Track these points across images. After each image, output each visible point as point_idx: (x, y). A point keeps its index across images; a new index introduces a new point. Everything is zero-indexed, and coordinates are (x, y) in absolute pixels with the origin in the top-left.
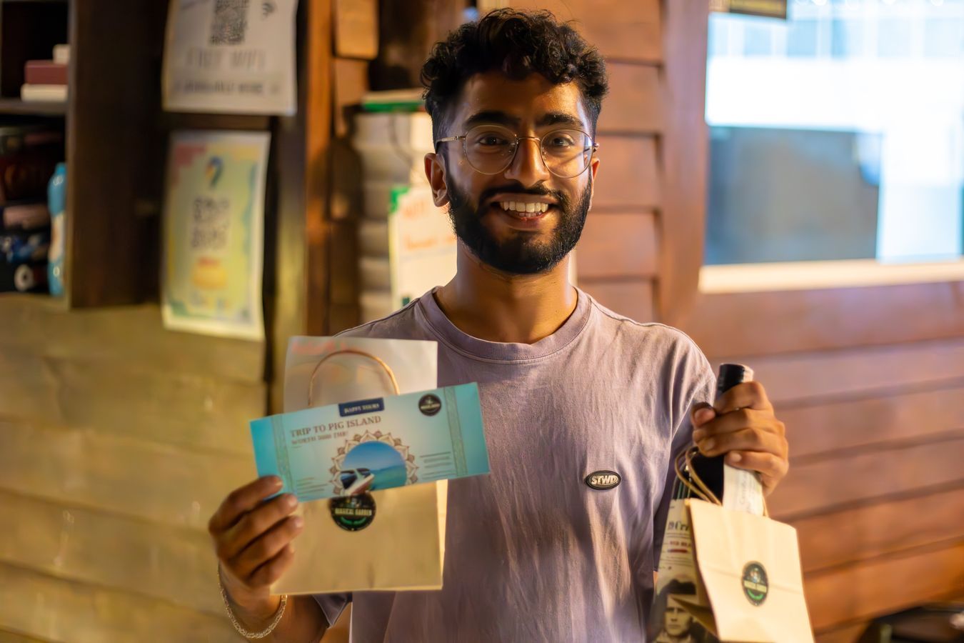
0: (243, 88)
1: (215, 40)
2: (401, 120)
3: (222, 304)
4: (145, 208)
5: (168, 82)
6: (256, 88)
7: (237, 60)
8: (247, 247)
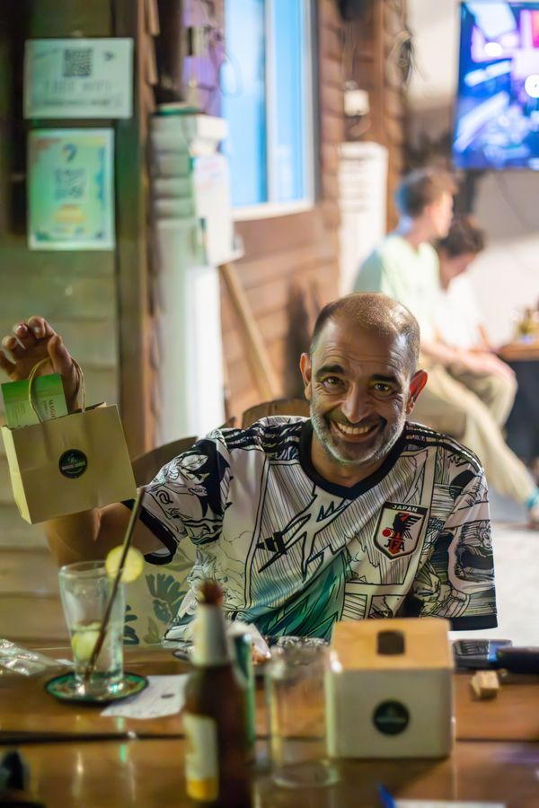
0: (95, 103)
1: (68, 74)
2: (190, 119)
3: (80, 231)
4: (18, 177)
5: (28, 101)
6: (105, 103)
7: (86, 87)
8: (101, 196)
